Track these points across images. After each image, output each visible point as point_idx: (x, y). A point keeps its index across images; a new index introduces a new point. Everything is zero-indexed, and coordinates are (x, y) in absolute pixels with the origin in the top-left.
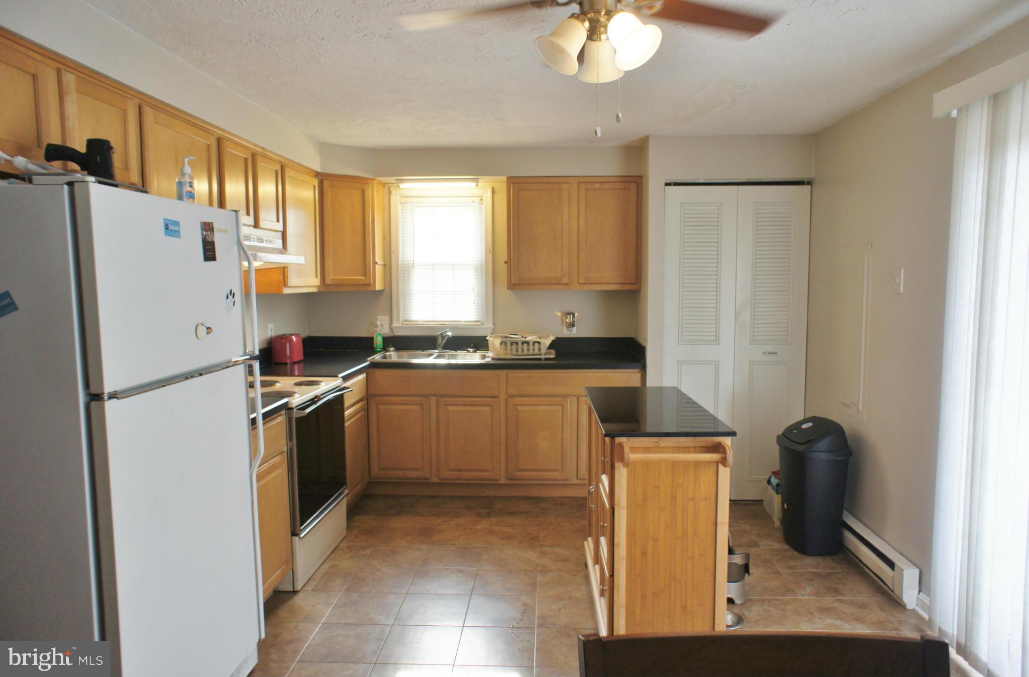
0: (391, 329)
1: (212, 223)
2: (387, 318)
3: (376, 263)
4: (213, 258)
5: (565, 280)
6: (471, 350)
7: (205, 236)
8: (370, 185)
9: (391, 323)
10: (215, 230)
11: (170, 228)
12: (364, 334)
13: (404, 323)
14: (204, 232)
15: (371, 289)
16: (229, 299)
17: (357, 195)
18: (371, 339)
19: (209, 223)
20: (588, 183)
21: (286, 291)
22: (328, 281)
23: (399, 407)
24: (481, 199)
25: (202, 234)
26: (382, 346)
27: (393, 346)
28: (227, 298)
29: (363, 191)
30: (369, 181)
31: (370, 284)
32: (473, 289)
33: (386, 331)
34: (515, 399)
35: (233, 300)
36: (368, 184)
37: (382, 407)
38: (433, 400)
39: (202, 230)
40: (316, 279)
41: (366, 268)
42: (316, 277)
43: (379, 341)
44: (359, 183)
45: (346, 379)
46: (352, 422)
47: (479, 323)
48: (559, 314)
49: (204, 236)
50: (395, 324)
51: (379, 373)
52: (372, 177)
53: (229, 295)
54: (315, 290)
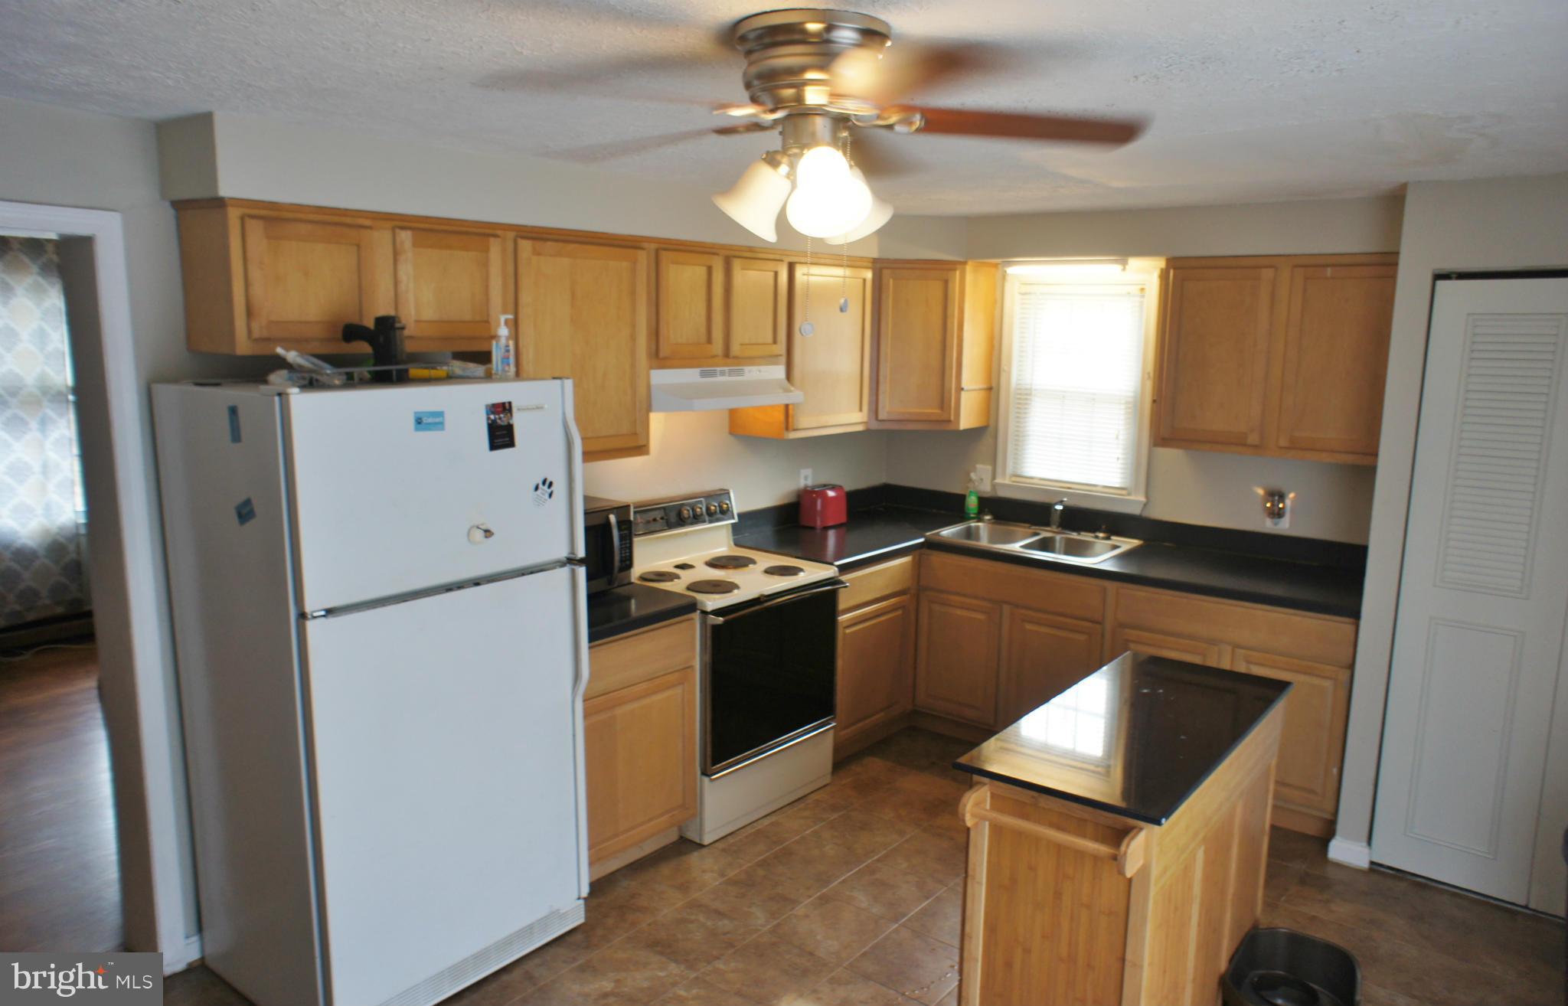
0: (994, 486)
1: (510, 403)
2: (989, 468)
3: (962, 389)
4: (510, 443)
5: (1253, 439)
6: (1101, 535)
7: (494, 421)
8: (958, 273)
9: (994, 477)
10: (514, 409)
11: (425, 421)
12: (955, 489)
13: (1014, 479)
14: (492, 417)
15: (951, 427)
16: (539, 492)
17: (936, 287)
18: (962, 498)
19: (503, 404)
20: (1311, 267)
21: (793, 435)
22: (882, 415)
23: (959, 612)
24: (1142, 290)
25: (488, 418)
26: (975, 511)
27: (991, 512)
28: (537, 488)
29: (946, 282)
30: (958, 266)
31: (949, 421)
32: (1117, 438)
33: (986, 489)
34: (1127, 630)
35: (549, 491)
36: (955, 270)
37: (936, 607)
38: (1006, 609)
39: (488, 414)
40: (860, 414)
41: (945, 394)
42: (861, 410)
43: (972, 502)
44: (941, 271)
45: (843, 569)
46: (863, 628)
47: (1124, 492)
48: (1261, 492)
49: (492, 420)
50: (998, 480)
51: (937, 558)
52: (962, 260)
53: (541, 486)
54: (860, 428)
